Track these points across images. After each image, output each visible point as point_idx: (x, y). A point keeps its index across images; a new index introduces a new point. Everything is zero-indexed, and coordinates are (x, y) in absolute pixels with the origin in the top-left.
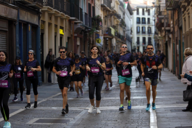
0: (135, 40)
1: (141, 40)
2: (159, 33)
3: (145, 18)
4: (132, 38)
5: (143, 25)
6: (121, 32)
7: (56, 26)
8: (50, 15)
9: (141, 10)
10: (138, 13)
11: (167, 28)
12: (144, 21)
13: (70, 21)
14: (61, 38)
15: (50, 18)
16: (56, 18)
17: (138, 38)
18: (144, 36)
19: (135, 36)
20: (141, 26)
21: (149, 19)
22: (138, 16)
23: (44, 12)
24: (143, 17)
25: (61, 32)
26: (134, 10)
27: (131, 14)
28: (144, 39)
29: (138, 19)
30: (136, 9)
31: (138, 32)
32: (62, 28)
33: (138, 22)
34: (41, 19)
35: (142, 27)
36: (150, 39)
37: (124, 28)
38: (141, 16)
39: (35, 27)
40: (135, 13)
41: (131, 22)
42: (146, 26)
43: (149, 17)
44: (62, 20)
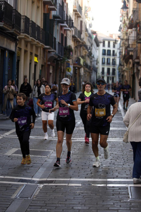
0: (100, 71)
1: (106, 71)
2: (125, 64)
3: (110, 51)
4: (97, 68)
5: (109, 57)
6: (88, 62)
7: (31, 53)
8: (27, 43)
9: (106, 43)
10: (104, 46)
11: (137, 61)
12: (109, 53)
13: (44, 49)
14: (35, 66)
15: (26, 46)
16: (32, 46)
17: (103, 69)
18: (109, 67)
19: (100, 67)
20: (106, 57)
21: (114, 51)
22: (104, 48)
23: (21, 39)
24: (109, 49)
25: (36, 59)
26: (101, 42)
27: (98, 45)
28: (109, 69)
29: (104, 51)
30: (102, 41)
31: (103, 63)
32: (36, 56)
33: (104, 53)
34: (18, 46)
35: (108, 59)
36: (114, 70)
37: (91, 59)
38: (106, 48)
39: (12, 53)
40: (101, 45)
41: (98, 53)
42: (111, 58)
43: (114, 49)
44: (37, 48)
